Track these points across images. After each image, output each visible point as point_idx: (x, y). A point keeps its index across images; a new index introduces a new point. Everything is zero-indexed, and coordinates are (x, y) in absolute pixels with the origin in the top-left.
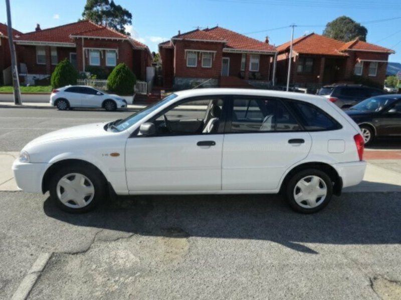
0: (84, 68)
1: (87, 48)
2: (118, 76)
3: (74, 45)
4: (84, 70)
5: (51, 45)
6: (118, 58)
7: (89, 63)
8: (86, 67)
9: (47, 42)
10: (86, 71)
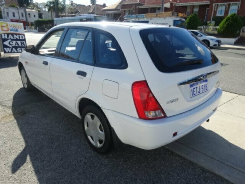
0: (212, 18)
1: (216, 4)
2: (227, 23)
3: (208, 2)
4: (211, 20)
5: (194, 4)
6: (239, 9)
7: (216, 15)
8: (213, 17)
9: (192, 3)
10: (212, 20)
